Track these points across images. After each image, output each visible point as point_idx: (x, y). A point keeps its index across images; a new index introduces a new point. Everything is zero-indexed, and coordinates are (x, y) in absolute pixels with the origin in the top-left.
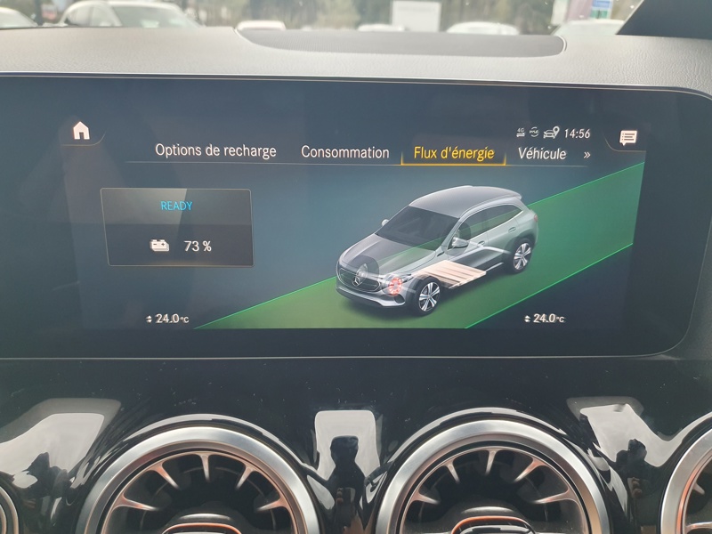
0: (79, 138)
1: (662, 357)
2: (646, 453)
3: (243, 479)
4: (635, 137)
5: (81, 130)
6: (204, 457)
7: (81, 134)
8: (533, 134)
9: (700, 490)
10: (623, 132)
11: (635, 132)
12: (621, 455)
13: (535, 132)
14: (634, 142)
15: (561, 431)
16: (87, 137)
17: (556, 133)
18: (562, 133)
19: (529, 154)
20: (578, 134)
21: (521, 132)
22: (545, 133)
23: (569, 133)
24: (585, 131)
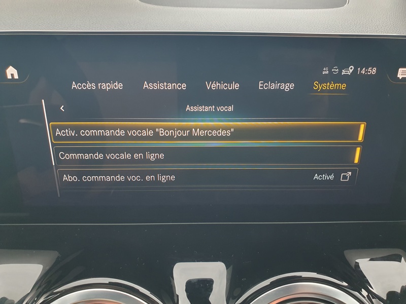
0: (11, 78)
5: (11, 72)
7: (12, 75)
8: (336, 69)
10: (400, 69)
13: (336, 70)
16: (16, 77)
17: (351, 71)
18: (355, 71)
19: (332, 86)
20: (367, 72)
21: (325, 71)
22: (343, 71)
23: (360, 71)
24: (372, 70)
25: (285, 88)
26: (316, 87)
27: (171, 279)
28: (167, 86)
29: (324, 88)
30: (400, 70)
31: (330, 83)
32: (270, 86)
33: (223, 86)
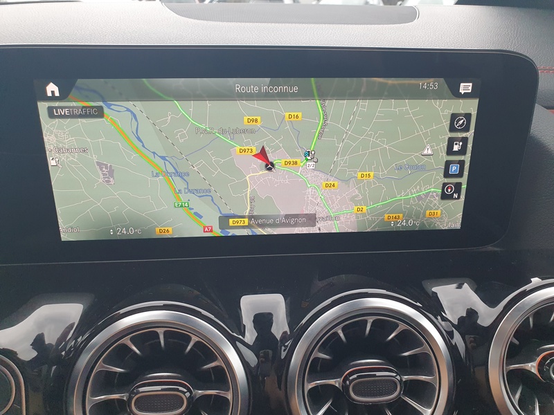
0: (51, 95)
1: (490, 248)
2: (478, 317)
3: (189, 348)
4: (470, 88)
5: (52, 89)
6: (161, 331)
7: (53, 92)
9: (516, 342)
11: (471, 84)
12: (461, 319)
14: (470, 91)
15: (418, 304)
16: (57, 94)
20: (429, 87)
30: (462, 85)
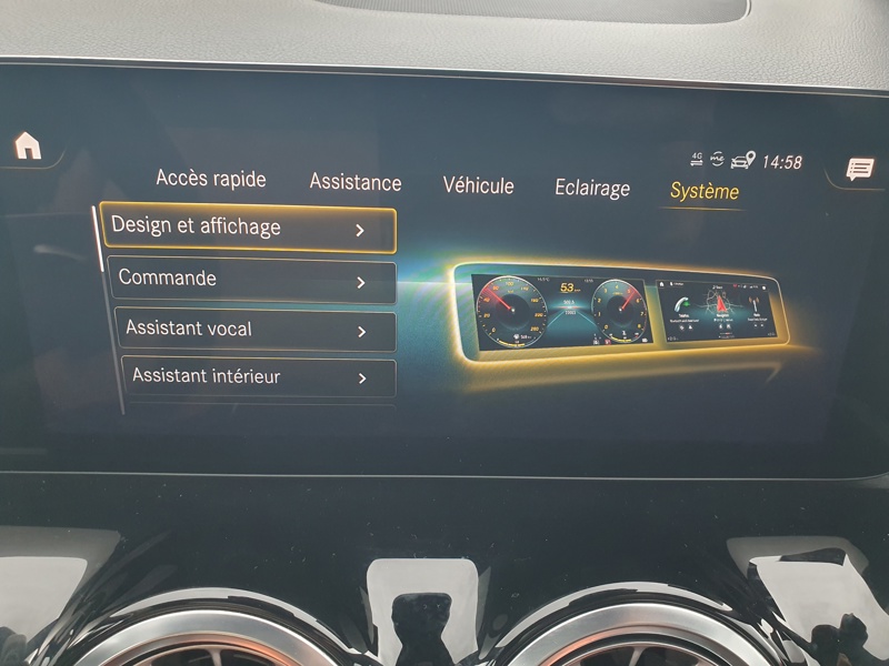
0: (25, 157)
4: (870, 169)
5: (27, 145)
6: (215, 651)
7: (28, 151)
8: (719, 156)
10: (852, 161)
11: (871, 161)
13: (718, 159)
14: (868, 175)
16: (37, 155)
17: (750, 161)
18: (759, 161)
19: (711, 192)
20: (784, 164)
21: (697, 159)
22: (734, 160)
23: (770, 161)
24: (793, 160)
25: (610, 193)
26: (676, 193)
27: (363, 592)
28: (360, 183)
29: (694, 195)
31: (706, 186)
32: (580, 188)
33: (479, 187)
